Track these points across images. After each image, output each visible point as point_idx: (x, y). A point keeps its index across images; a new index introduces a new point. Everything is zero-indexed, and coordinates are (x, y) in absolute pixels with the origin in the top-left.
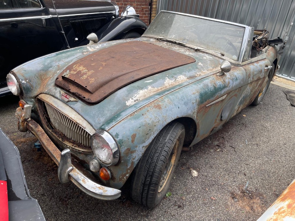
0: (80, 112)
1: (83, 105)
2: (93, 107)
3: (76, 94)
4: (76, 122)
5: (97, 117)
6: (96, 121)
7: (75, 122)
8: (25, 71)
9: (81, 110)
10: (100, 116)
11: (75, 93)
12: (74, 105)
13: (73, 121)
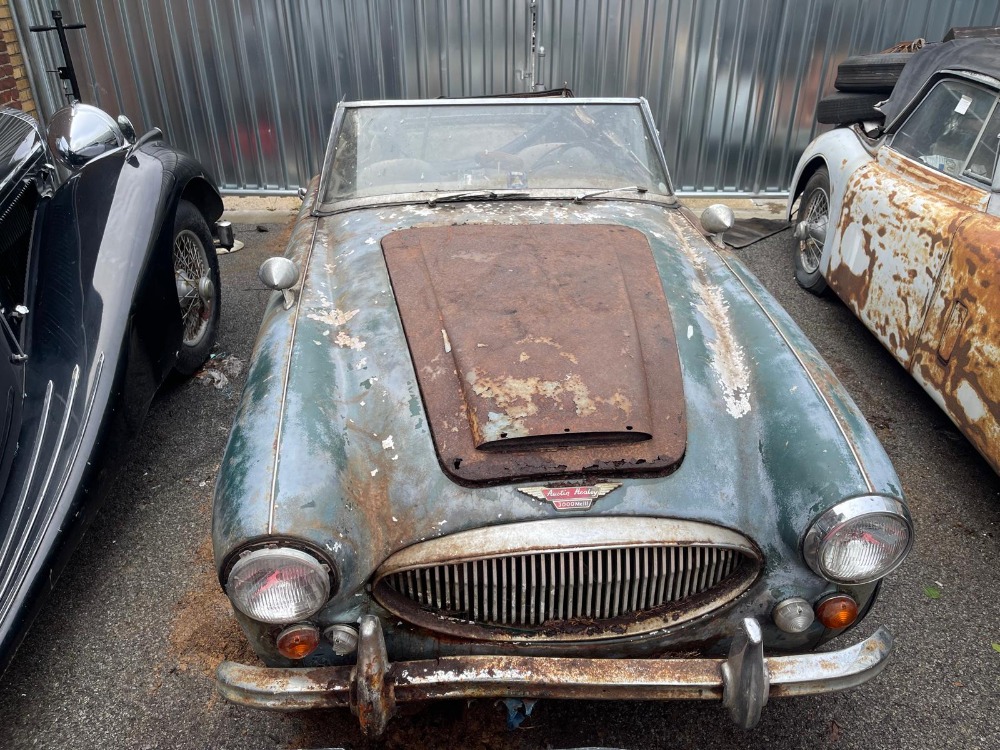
0: (660, 510)
1: (653, 486)
2: (679, 474)
3: (602, 467)
4: (678, 543)
5: (715, 492)
6: (722, 504)
7: (675, 544)
8: (312, 504)
9: (660, 502)
10: (717, 484)
11: (594, 466)
12: (620, 501)
13: (666, 544)
